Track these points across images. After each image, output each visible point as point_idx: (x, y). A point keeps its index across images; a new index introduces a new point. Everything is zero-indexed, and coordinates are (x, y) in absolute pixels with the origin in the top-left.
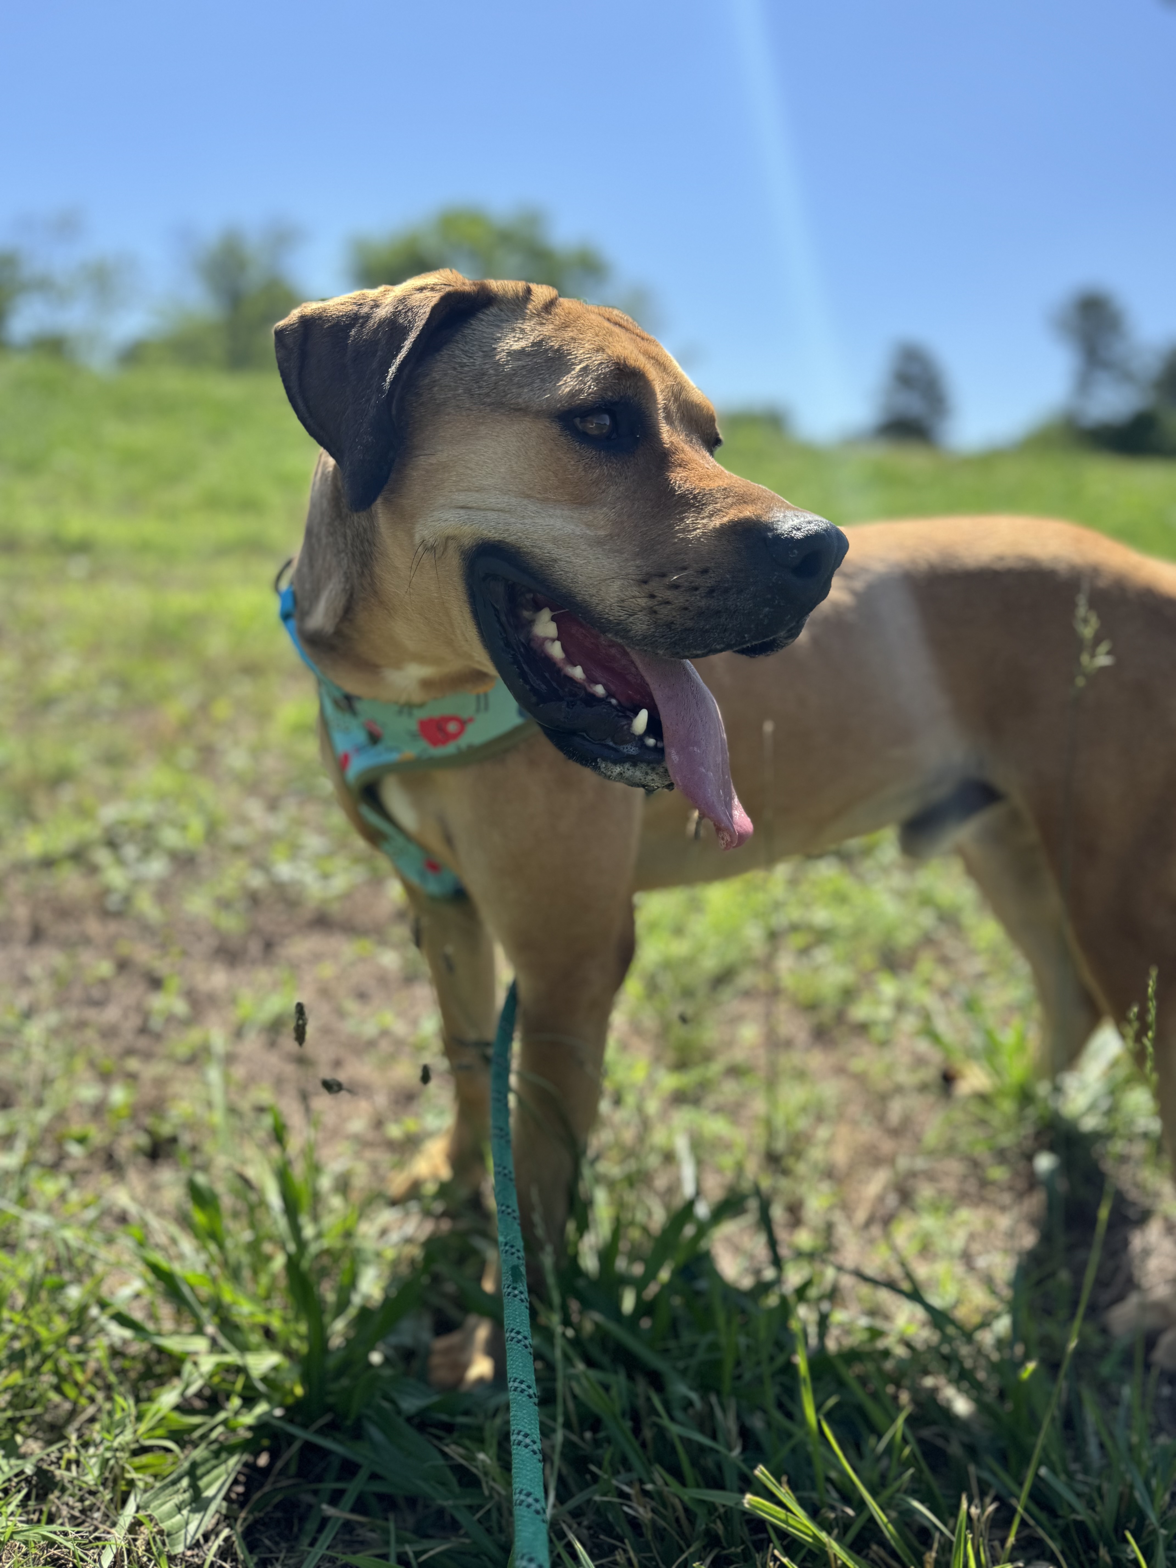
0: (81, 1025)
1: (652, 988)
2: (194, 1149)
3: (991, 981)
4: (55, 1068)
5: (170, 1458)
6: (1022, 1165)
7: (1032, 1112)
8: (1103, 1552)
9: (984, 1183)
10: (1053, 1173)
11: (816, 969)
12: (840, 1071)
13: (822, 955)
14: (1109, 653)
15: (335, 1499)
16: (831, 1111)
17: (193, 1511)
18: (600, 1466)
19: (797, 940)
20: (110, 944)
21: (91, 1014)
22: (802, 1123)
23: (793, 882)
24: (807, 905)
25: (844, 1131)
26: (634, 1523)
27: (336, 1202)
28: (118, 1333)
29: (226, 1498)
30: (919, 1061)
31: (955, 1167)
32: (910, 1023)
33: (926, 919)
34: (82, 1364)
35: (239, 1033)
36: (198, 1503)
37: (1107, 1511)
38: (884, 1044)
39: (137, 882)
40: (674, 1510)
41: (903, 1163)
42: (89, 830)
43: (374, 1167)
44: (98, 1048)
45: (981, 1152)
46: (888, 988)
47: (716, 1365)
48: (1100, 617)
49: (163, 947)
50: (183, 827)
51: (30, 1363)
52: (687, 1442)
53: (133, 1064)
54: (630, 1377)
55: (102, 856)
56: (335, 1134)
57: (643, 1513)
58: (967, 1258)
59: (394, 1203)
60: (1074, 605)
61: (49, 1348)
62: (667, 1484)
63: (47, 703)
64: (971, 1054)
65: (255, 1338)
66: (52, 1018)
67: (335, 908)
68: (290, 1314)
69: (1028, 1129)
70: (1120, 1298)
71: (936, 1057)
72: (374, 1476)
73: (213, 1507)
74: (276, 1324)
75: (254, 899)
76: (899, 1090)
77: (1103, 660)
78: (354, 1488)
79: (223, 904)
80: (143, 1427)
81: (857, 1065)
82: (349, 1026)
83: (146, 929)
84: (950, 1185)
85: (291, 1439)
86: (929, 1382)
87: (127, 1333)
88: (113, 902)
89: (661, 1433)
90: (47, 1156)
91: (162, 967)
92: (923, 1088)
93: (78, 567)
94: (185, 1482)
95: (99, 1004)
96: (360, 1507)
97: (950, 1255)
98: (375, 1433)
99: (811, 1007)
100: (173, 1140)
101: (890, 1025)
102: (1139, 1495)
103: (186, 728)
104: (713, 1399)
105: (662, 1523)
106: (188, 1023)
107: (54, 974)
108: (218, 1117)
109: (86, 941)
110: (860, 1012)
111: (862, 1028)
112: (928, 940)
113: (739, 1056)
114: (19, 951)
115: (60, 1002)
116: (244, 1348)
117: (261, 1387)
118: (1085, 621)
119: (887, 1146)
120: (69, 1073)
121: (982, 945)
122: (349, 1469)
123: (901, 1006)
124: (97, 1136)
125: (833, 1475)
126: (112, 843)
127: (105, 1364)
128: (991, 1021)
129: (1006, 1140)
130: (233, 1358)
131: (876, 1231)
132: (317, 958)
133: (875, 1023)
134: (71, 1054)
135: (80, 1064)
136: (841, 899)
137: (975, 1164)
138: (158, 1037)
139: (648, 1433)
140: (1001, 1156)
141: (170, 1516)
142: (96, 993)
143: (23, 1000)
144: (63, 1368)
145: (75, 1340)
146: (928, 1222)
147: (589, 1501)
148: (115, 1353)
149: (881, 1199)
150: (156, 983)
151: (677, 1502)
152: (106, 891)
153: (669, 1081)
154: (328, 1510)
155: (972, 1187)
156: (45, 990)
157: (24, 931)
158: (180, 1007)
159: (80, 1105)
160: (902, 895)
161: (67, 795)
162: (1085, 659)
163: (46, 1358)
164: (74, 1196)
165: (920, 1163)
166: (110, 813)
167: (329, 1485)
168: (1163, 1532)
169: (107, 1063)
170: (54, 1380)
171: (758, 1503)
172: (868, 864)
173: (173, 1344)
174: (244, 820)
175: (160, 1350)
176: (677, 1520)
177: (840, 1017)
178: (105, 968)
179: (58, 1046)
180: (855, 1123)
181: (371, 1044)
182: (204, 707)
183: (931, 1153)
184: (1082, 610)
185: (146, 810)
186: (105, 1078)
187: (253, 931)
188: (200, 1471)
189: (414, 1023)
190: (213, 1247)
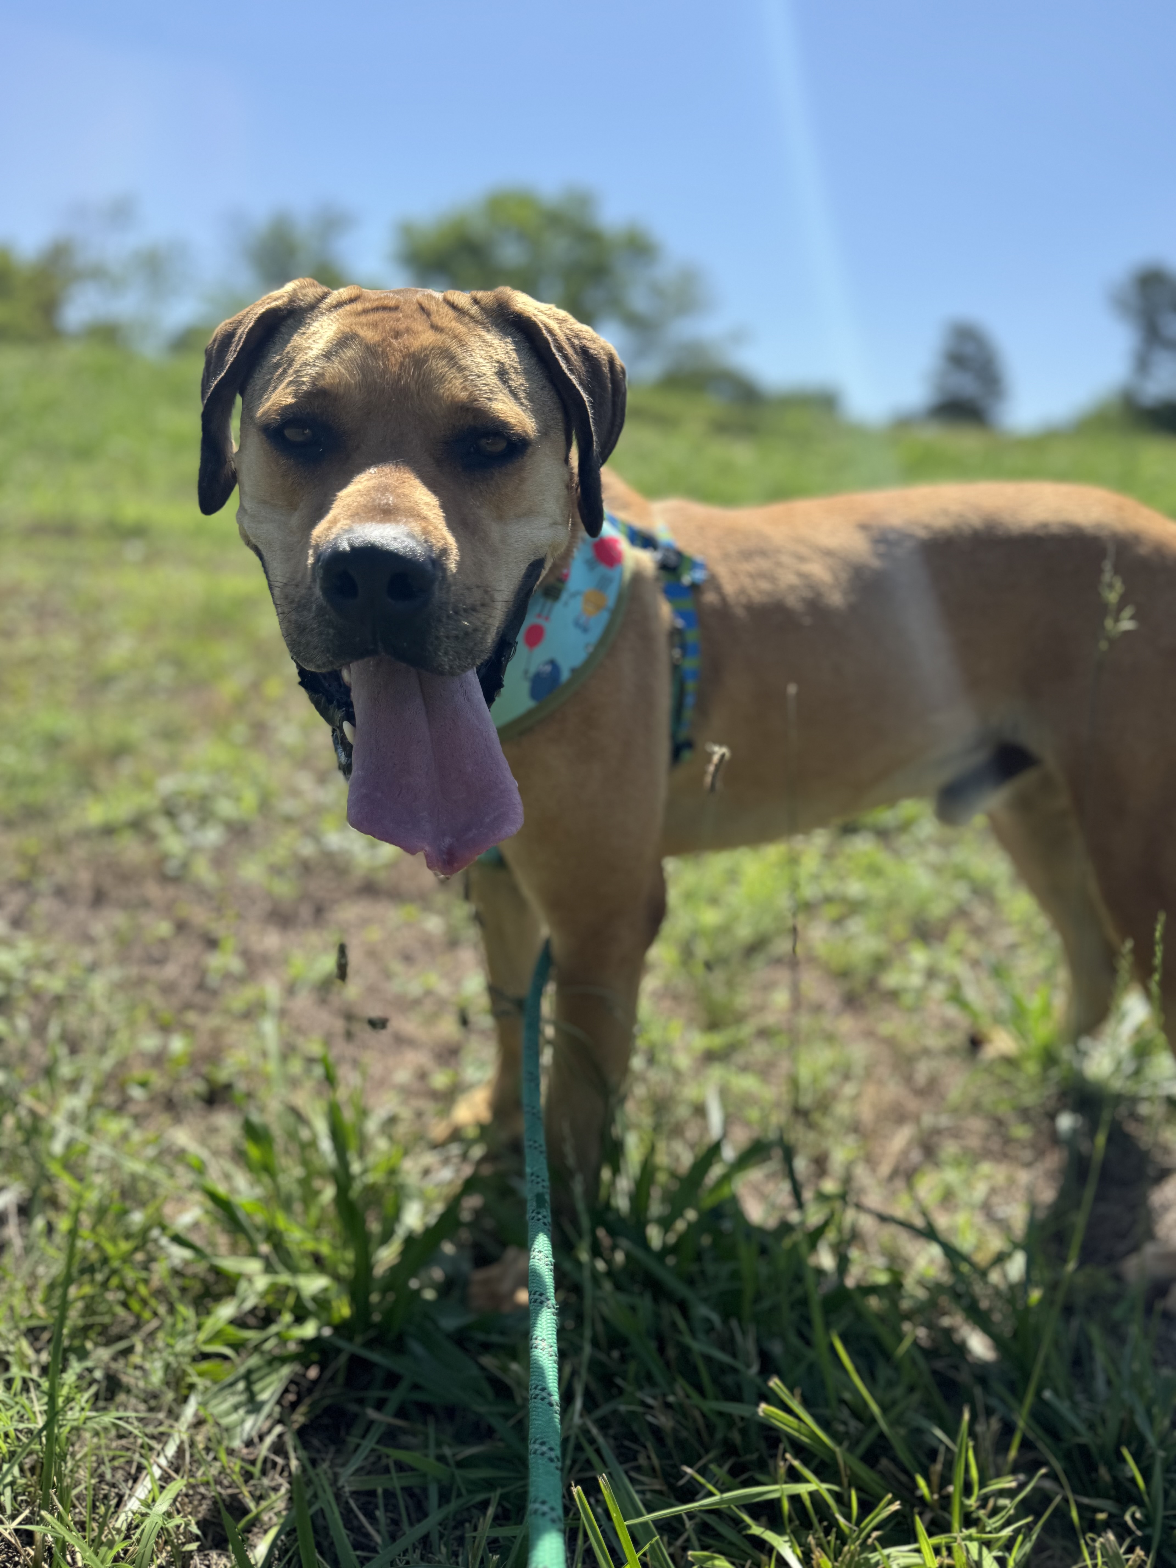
0: (141, 981)
1: (687, 952)
2: (249, 1095)
3: (1022, 952)
4: (117, 1019)
5: (227, 1365)
6: (1045, 1124)
7: (1055, 1073)
8: (1103, 1471)
9: (1007, 1141)
10: (1075, 1131)
11: (849, 940)
12: (870, 1034)
13: (856, 925)
14: (1132, 618)
15: (380, 1405)
16: (858, 1069)
17: (249, 1412)
18: (624, 1378)
19: (831, 911)
20: (168, 909)
21: (152, 972)
22: (829, 1081)
23: (828, 856)
24: (841, 878)
25: (871, 1091)
26: (657, 1432)
27: (382, 1144)
28: (179, 1254)
29: (279, 1402)
30: (948, 1026)
31: (977, 1125)
32: (939, 990)
33: (960, 892)
34: (146, 1281)
35: (290, 990)
36: (253, 1405)
37: (1108, 1434)
38: (914, 1009)
39: (194, 850)
40: (695, 1421)
41: (928, 1120)
42: (147, 800)
43: (419, 1115)
44: (157, 1001)
45: (1004, 1110)
46: (919, 956)
47: (737, 1294)
48: (1124, 582)
49: (219, 910)
50: (238, 799)
51: (99, 1277)
52: (708, 1359)
53: (192, 1017)
54: (656, 1300)
55: (161, 825)
56: (382, 1083)
57: (665, 1421)
58: (986, 1208)
59: (435, 1146)
60: (1100, 571)
61: (115, 1264)
62: (688, 1396)
63: (106, 681)
64: (998, 1019)
65: (307, 1263)
66: (115, 973)
67: (382, 876)
68: (339, 1242)
69: (1051, 1090)
70: (1135, 1248)
71: (962, 1021)
72: (416, 1387)
73: (266, 1410)
74: (325, 1250)
75: (306, 868)
76: (926, 1052)
77: (1127, 625)
78: (396, 1397)
79: (276, 870)
80: (202, 1336)
81: (886, 1028)
82: (395, 987)
83: (202, 893)
84: (974, 1142)
85: (338, 1351)
86: (946, 1322)
87: (187, 1254)
88: (172, 867)
89: (685, 1351)
90: (112, 1099)
91: (219, 929)
92: (950, 1051)
93: (134, 551)
94: (241, 1386)
95: (159, 961)
96: (401, 1413)
97: (972, 1207)
98: (416, 1347)
99: (843, 974)
100: (228, 1087)
101: (921, 993)
102: (1140, 1420)
103: (239, 705)
104: (734, 1323)
105: (684, 1434)
106: (241, 980)
107: (115, 933)
108: (272, 1067)
109: (146, 904)
110: (891, 979)
111: (893, 996)
112: (961, 912)
113: (770, 1019)
114: (81, 913)
115: (123, 958)
116: (294, 1270)
117: (311, 1305)
118: (1111, 586)
119: (912, 1104)
120: (131, 1023)
121: (1015, 917)
122: (392, 1380)
123: (932, 974)
124: (158, 1081)
125: (847, 1396)
126: (170, 813)
127: (167, 1282)
128: (1019, 988)
129: (1030, 1099)
130: (284, 1278)
131: (900, 1184)
132: (365, 922)
133: (905, 990)
134: (132, 1007)
135: (141, 1015)
136: (874, 871)
137: (999, 1123)
138: (214, 993)
139: (672, 1353)
140: (1024, 1114)
141: (227, 1413)
142: (156, 953)
143: (87, 955)
144: (129, 1283)
145: (139, 1257)
146: (951, 1176)
147: (615, 1412)
148: (176, 1273)
149: (905, 1153)
150: (212, 943)
151: (697, 1414)
152: (164, 858)
153: (700, 1041)
154: (372, 1413)
155: (995, 1144)
156: (107, 948)
157: (86, 894)
158: (236, 965)
159: (142, 1054)
160: (937, 870)
161: (127, 767)
162: (1109, 623)
163: (114, 1272)
164: (137, 1136)
165: (944, 1121)
166: (168, 784)
167: (375, 1394)
168: (1161, 1454)
169: (167, 1015)
170: (121, 1295)
171: (773, 1412)
172: (904, 840)
173: (229, 1264)
174: (294, 792)
175: (216, 1271)
176: (698, 1432)
177: (872, 984)
178: (164, 928)
179: (121, 999)
180: (881, 1083)
181: (416, 1003)
182: (256, 686)
183: (955, 1111)
184: (1107, 576)
185: (201, 782)
186: (165, 1029)
187: (304, 897)
188: (254, 1377)
189: (457, 983)
190: (266, 1179)
